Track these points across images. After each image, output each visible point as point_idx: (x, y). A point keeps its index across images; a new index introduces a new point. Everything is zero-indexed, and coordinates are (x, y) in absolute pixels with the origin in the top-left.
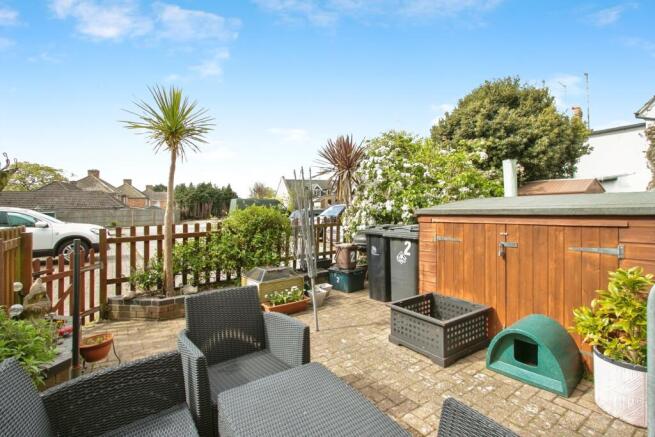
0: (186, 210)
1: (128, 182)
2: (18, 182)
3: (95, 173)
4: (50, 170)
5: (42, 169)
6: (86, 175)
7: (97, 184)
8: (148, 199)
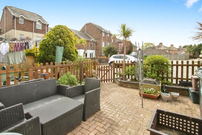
0: (192, 55)
1: (172, 45)
2: (145, 48)
3: (161, 44)
4: (152, 44)
5: (150, 44)
6: (159, 44)
7: (162, 47)
8: (179, 51)
